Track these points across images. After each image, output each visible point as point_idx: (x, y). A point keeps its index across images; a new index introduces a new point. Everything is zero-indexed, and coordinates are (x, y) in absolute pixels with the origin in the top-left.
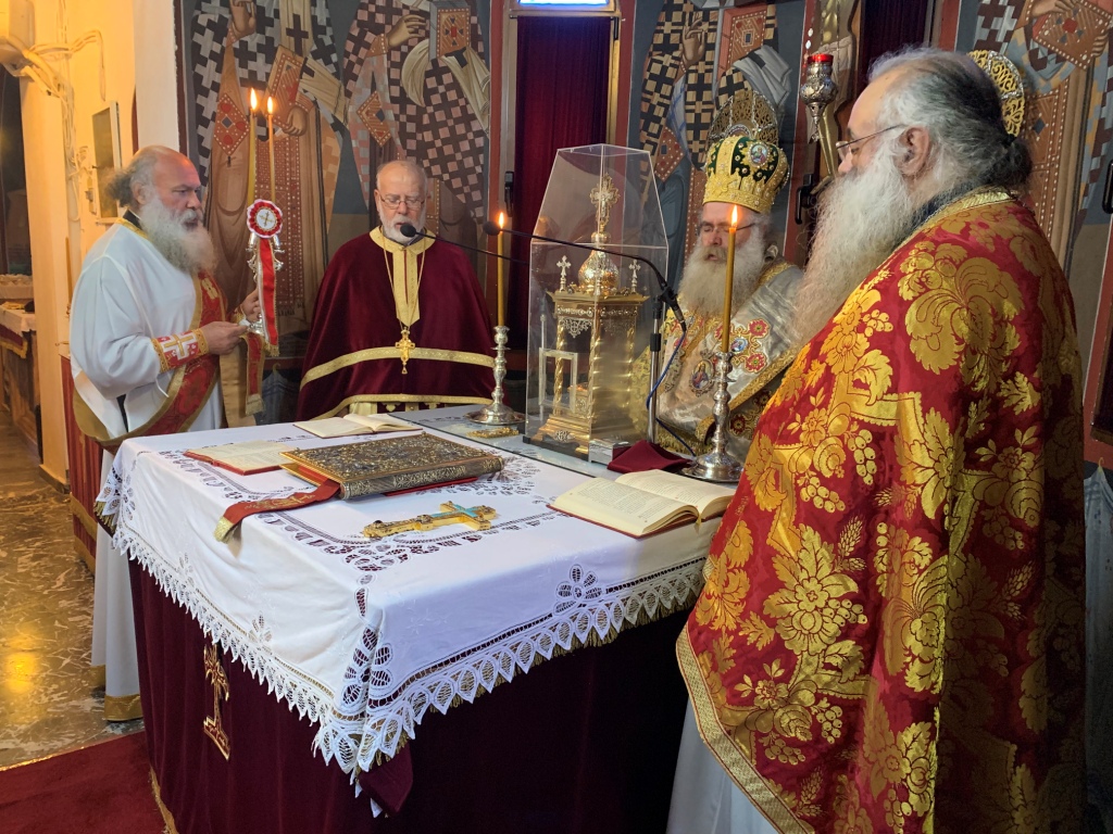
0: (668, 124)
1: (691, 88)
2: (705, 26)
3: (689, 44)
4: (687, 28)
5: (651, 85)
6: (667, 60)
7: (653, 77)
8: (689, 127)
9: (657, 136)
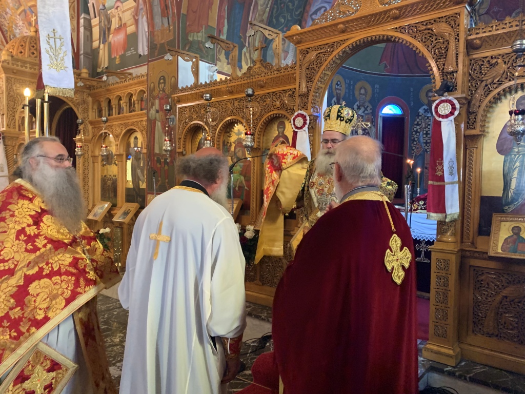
0: (419, 142)
1: (424, 134)
2: (428, 120)
3: (423, 124)
4: (423, 120)
5: (414, 133)
6: (418, 127)
7: (414, 131)
8: (424, 143)
9: (416, 145)
